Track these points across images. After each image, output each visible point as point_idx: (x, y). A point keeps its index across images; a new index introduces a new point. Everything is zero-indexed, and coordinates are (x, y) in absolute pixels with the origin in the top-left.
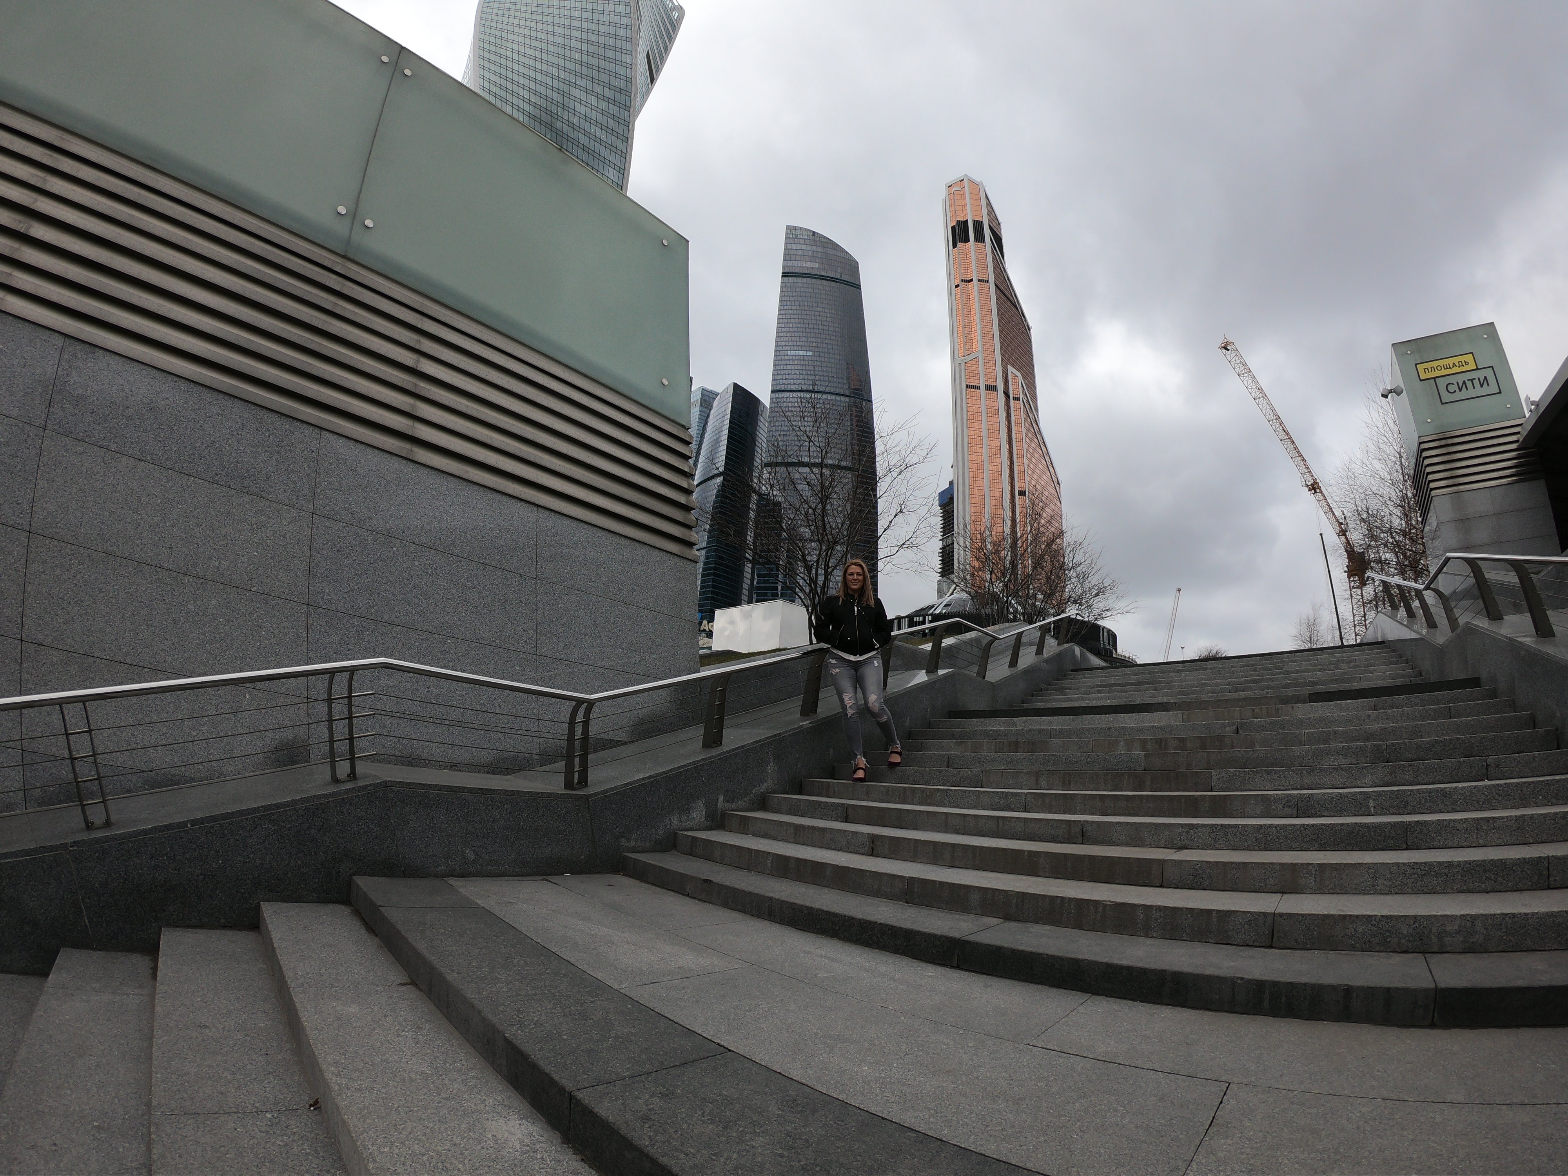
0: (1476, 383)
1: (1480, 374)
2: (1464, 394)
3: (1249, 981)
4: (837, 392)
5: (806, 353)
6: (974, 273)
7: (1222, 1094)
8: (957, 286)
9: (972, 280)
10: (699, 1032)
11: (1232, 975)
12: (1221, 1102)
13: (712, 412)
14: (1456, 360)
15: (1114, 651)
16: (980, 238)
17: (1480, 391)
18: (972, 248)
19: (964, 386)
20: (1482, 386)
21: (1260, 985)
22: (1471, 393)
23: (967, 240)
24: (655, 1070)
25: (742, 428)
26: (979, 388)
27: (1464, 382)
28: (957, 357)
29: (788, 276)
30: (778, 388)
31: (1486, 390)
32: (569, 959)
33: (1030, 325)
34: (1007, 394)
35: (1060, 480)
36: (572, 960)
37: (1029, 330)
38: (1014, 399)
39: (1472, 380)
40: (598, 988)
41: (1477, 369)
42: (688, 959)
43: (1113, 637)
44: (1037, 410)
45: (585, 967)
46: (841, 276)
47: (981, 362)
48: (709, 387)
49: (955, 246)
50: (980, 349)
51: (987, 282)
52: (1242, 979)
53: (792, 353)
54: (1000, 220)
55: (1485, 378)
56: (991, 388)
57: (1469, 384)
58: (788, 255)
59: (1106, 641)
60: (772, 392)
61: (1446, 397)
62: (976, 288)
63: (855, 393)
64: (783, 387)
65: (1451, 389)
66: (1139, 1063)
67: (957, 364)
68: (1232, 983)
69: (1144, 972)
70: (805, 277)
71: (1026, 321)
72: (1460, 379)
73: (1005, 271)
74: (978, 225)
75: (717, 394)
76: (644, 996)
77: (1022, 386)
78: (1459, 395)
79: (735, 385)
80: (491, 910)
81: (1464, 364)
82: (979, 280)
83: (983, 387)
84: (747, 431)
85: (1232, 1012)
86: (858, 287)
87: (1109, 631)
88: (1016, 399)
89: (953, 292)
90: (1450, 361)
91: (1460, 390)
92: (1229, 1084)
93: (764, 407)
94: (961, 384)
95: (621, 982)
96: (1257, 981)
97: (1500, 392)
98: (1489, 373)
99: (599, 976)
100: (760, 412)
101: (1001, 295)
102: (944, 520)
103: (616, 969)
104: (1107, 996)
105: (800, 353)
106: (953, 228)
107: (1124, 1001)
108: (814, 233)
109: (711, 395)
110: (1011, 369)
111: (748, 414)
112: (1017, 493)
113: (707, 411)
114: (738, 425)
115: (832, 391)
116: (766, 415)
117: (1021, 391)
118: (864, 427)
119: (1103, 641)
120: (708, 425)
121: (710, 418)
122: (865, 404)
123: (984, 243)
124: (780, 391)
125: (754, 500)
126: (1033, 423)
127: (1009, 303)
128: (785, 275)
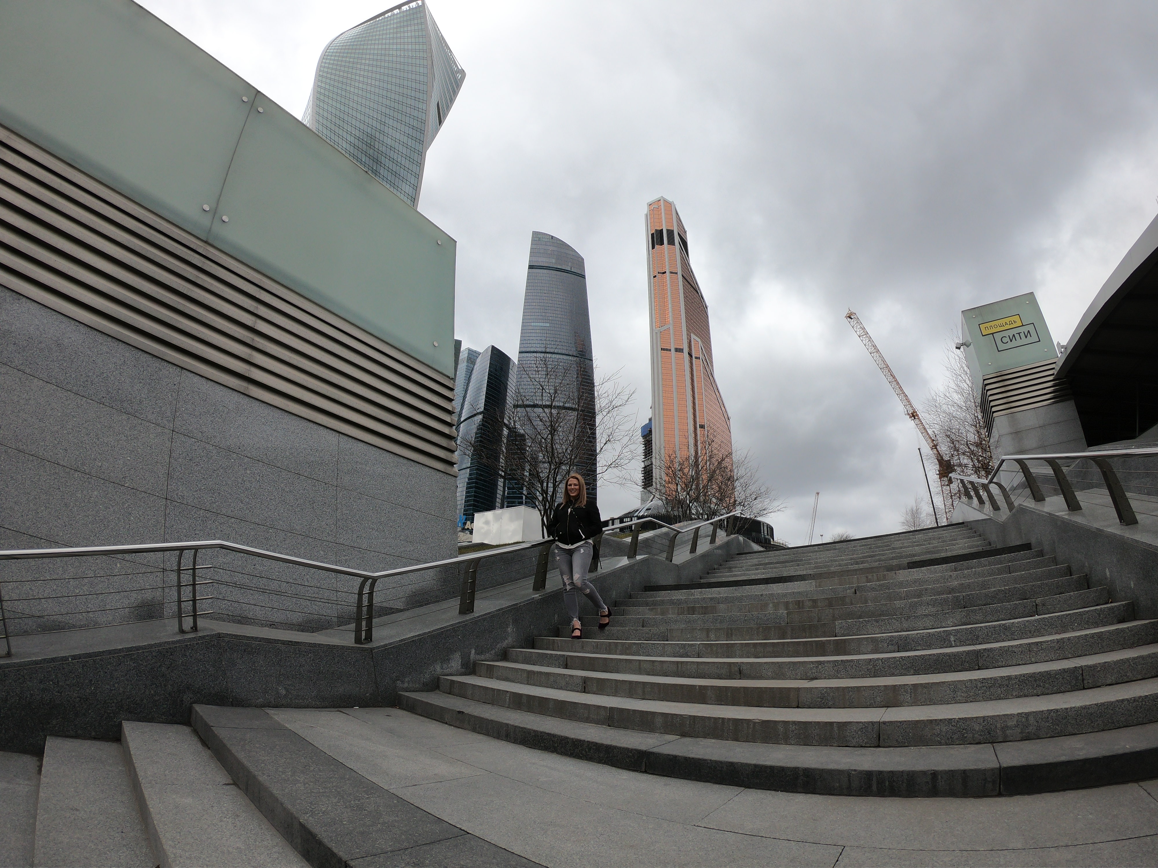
0: (1022, 335)
1: (1025, 329)
2: (1014, 343)
3: (861, 772)
4: (567, 353)
5: (545, 325)
6: (667, 267)
7: (839, 854)
8: (655, 277)
9: (665, 272)
10: (446, 820)
11: (847, 768)
12: (837, 861)
13: (475, 367)
14: (1007, 320)
15: (771, 539)
16: (671, 242)
17: (1025, 341)
18: (666, 249)
19: (660, 349)
20: (1026, 337)
21: (869, 775)
22: (1019, 342)
23: (662, 243)
24: (411, 846)
25: (497, 379)
26: (670, 350)
27: (1014, 335)
28: (654, 328)
29: (533, 268)
30: (524, 350)
31: (1029, 340)
32: (352, 767)
33: (707, 304)
34: (690, 355)
35: (729, 416)
36: (355, 769)
37: (707, 308)
38: (696, 358)
39: (1019, 333)
40: (373, 788)
41: (1023, 325)
42: (443, 769)
43: (771, 530)
44: (712, 366)
45: (364, 774)
46: (571, 269)
47: (671, 331)
48: (474, 348)
49: (653, 247)
50: (671, 322)
51: (676, 273)
52: (855, 770)
53: (534, 324)
54: (686, 229)
55: (1029, 331)
56: (679, 350)
57: (1017, 336)
58: (533, 253)
59: (766, 532)
60: (519, 352)
61: (1001, 346)
62: (668, 278)
63: (580, 354)
64: (528, 350)
65: (1004, 340)
66: (777, 836)
67: (654, 334)
68: (848, 774)
69: (782, 770)
70: (546, 269)
71: (704, 301)
72: (1011, 333)
73: (689, 266)
74: (670, 233)
75: (479, 354)
76: (407, 794)
77: (702, 349)
78: (1010, 345)
79: (493, 347)
80: (296, 732)
81: (1013, 323)
82: (671, 273)
83: (673, 350)
84: (501, 381)
85: (849, 795)
86: (583, 277)
87: (768, 525)
88: (698, 358)
89: (652, 281)
90: (1003, 321)
91: (1011, 341)
92: (844, 847)
93: (514, 363)
94: (657, 347)
95: (391, 784)
96: (866, 771)
97: (1040, 341)
98: (1031, 328)
99: (374, 779)
100: (511, 367)
101: (687, 283)
102: (645, 447)
103: (388, 775)
104: (756, 789)
105: (542, 324)
106: (652, 235)
107: (769, 792)
108: (552, 237)
109: (475, 354)
110: (693, 336)
111: (502, 369)
112: (698, 426)
113: (472, 366)
114: (495, 377)
115: (563, 352)
116: (515, 369)
117: (700, 352)
118: (587, 379)
119: (764, 533)
120: (473, 376)
121: (474, 371)
122: (587, 361)
123: (674, 244)
124: (526, 352)
125: (505, 432)
126: (709, 375)
127: (692, 289)
128: (531, 267)
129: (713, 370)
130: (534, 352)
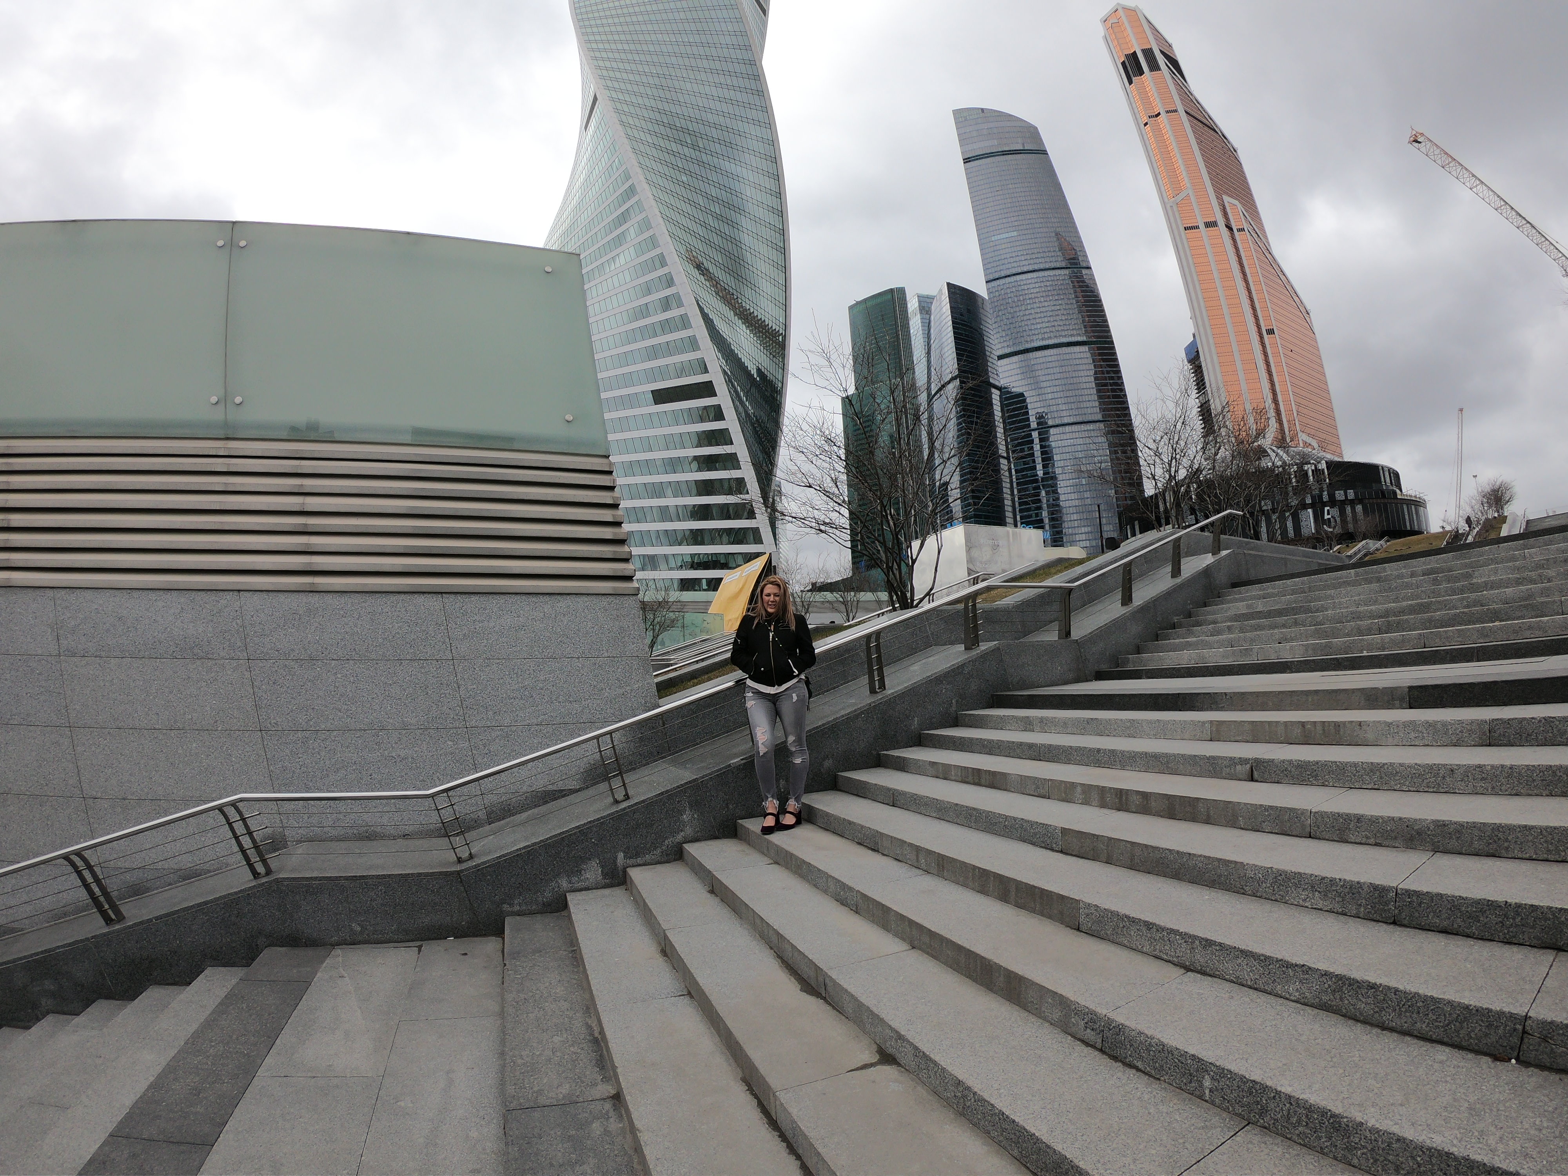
4: (1053, 266)
5: (1010, 234)
6: (1160, 105)
8: (1146, 124)
9: (1159, 114)
13: (932, 317)
15: (1398, 491)
16: (1154, 66)
18: (1149, 79)
19: (1182, 229)
23: (1141, 72)
24: (159, 1140)
25: (965, 325)
26: (1197, 227)
28: (1166, 200)
29: (970, 161)
30: (991, 277)
33: (1235, 146)
34: (1230, 228)
35: (1308, 308)
37: (1235, 151)
38: (1239, 230)
43: (1395, 476)
44: (1266, 238)
46: (1023, 146)
47: (1193, 199)
48: (925, 292)
49: (1130, 82)
50: (1188, 185)
51: (1176, 111)
53: (996, 238)
54: (1170, 41)
56: (1210, 224)
58: (963, 140)
59: (1388, 481)
60: (987, 282)
62: (1166, 121)
63: (1072, 264)
64: (997, 275)
67: (1169, 208)
70: (988, 157)
71: (1228, 141)
73: (1191, 94)
74: (1148, 53)
75: (933, 298)
77: (1244, 215)
79: (949, 285)
80: (312, 985)
82: (1167, 112)
83: (1203, 225)
84: (971, 328)
86: (1044, 152)
87: (1389, 470)
88: (1241, 230)
89: (1144, 131)
93: (983, 299)
94: (1178, 227)
100: (980, 306)
101: (1196, 121)
102: (1195, 375)
103: (289, 1058)
105: (1006, 235)
106: (1123, 64)
108: (983, 110)
109: (928, 300)
110: (1226, 199)
111: (969, 311)
112: (1264, 333)
113: (928, 316)
114: (962, 324)
115: (1047, 267)
116: (988, 307)
117: (1243, 221)
118: (1090, 296)
119: (1385, 482)
120: (932, 331)
121: (932, 324)
122: (1084, 271)
123: (1160, 70)
124: (995, 280)
125: (996, 395)
126: (1266, 252)
127: (1206, 128)
128: (967, 161)
129: (1268, 243)
130: (1006, 277)
